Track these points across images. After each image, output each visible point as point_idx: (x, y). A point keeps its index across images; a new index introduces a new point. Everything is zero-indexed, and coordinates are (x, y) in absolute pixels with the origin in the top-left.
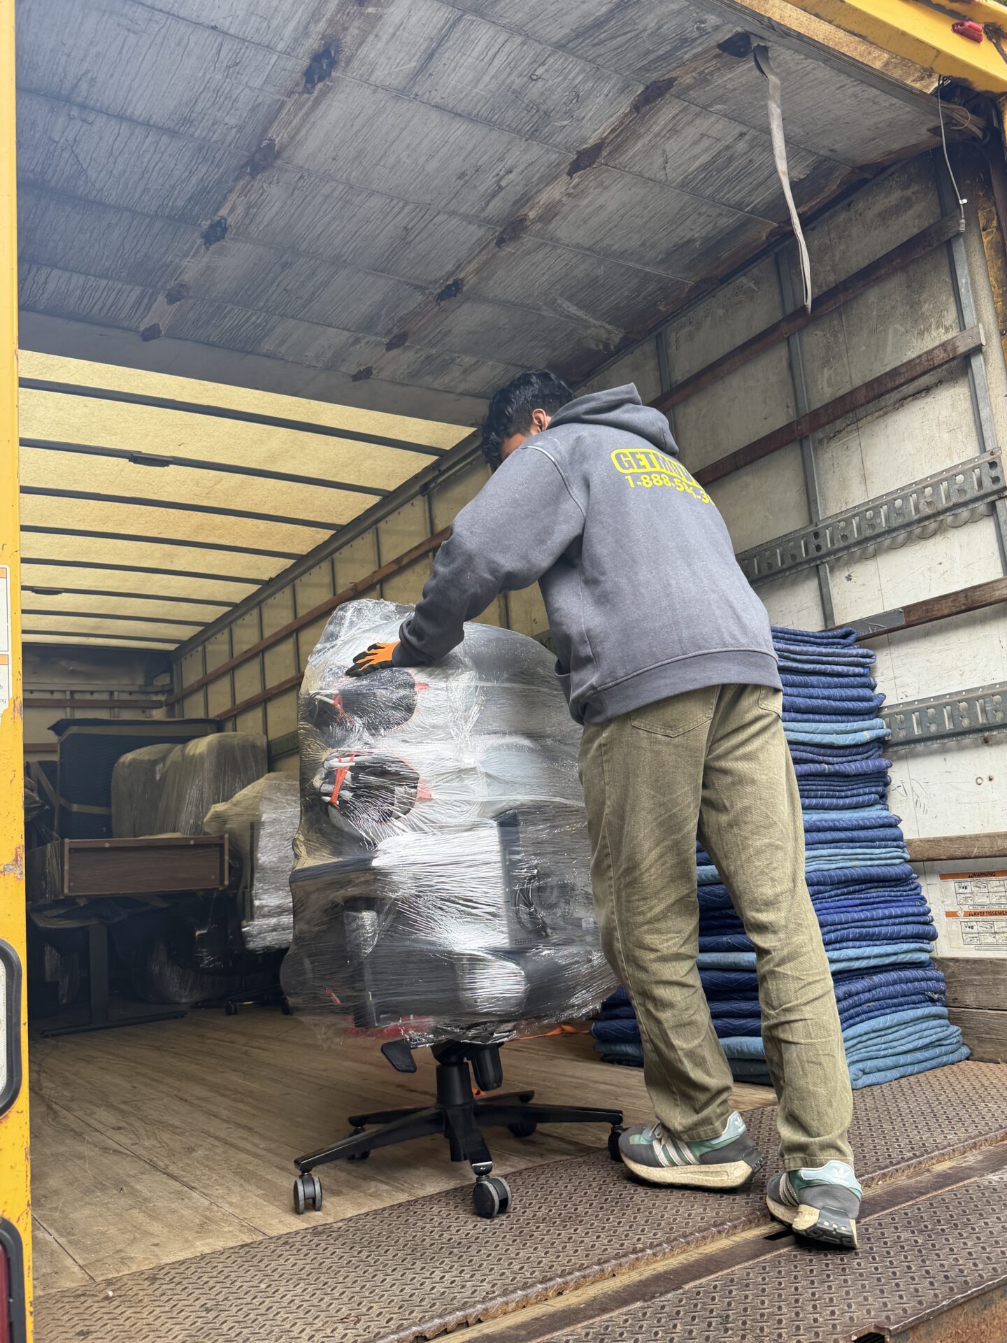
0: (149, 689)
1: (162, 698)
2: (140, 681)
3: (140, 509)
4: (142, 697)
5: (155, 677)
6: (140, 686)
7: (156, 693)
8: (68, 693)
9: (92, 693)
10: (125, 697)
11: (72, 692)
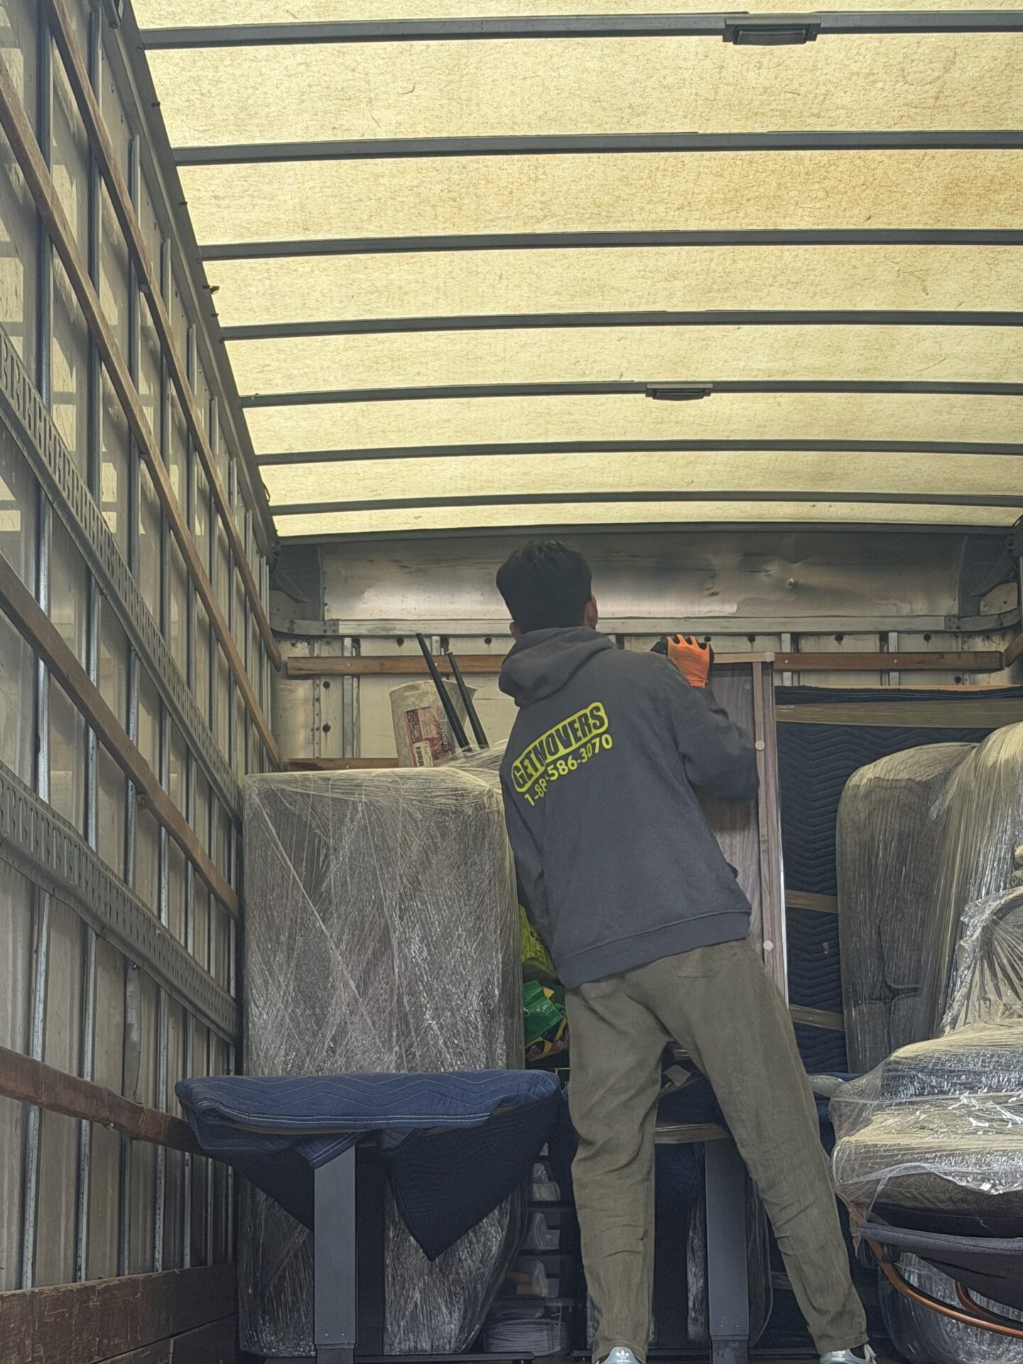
0: (968, 625)
1: (999, 645)
2: (949, 605)
3: (800, 161)
4: (954, 645)
5: (984, 595)
6: (948, 618)
7: (987, 634)
8: (786, 638)
9: (839, 637)
10: (915, 644)
11: (796, 637)
